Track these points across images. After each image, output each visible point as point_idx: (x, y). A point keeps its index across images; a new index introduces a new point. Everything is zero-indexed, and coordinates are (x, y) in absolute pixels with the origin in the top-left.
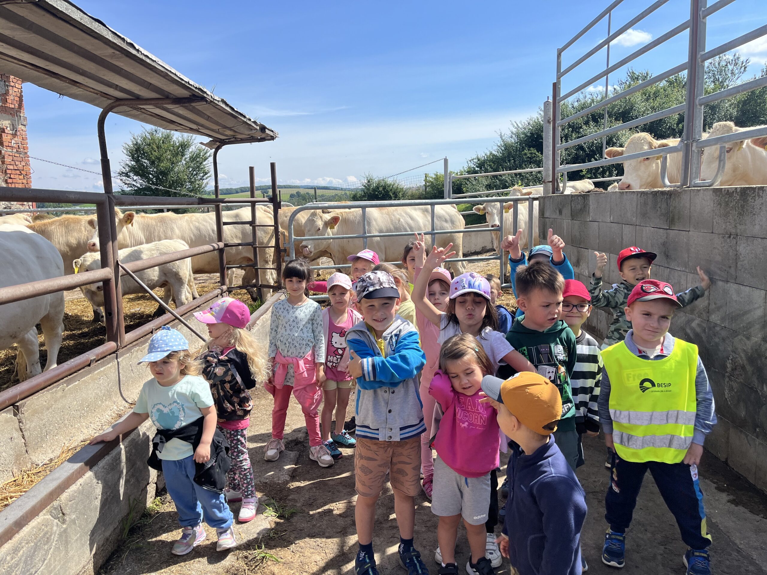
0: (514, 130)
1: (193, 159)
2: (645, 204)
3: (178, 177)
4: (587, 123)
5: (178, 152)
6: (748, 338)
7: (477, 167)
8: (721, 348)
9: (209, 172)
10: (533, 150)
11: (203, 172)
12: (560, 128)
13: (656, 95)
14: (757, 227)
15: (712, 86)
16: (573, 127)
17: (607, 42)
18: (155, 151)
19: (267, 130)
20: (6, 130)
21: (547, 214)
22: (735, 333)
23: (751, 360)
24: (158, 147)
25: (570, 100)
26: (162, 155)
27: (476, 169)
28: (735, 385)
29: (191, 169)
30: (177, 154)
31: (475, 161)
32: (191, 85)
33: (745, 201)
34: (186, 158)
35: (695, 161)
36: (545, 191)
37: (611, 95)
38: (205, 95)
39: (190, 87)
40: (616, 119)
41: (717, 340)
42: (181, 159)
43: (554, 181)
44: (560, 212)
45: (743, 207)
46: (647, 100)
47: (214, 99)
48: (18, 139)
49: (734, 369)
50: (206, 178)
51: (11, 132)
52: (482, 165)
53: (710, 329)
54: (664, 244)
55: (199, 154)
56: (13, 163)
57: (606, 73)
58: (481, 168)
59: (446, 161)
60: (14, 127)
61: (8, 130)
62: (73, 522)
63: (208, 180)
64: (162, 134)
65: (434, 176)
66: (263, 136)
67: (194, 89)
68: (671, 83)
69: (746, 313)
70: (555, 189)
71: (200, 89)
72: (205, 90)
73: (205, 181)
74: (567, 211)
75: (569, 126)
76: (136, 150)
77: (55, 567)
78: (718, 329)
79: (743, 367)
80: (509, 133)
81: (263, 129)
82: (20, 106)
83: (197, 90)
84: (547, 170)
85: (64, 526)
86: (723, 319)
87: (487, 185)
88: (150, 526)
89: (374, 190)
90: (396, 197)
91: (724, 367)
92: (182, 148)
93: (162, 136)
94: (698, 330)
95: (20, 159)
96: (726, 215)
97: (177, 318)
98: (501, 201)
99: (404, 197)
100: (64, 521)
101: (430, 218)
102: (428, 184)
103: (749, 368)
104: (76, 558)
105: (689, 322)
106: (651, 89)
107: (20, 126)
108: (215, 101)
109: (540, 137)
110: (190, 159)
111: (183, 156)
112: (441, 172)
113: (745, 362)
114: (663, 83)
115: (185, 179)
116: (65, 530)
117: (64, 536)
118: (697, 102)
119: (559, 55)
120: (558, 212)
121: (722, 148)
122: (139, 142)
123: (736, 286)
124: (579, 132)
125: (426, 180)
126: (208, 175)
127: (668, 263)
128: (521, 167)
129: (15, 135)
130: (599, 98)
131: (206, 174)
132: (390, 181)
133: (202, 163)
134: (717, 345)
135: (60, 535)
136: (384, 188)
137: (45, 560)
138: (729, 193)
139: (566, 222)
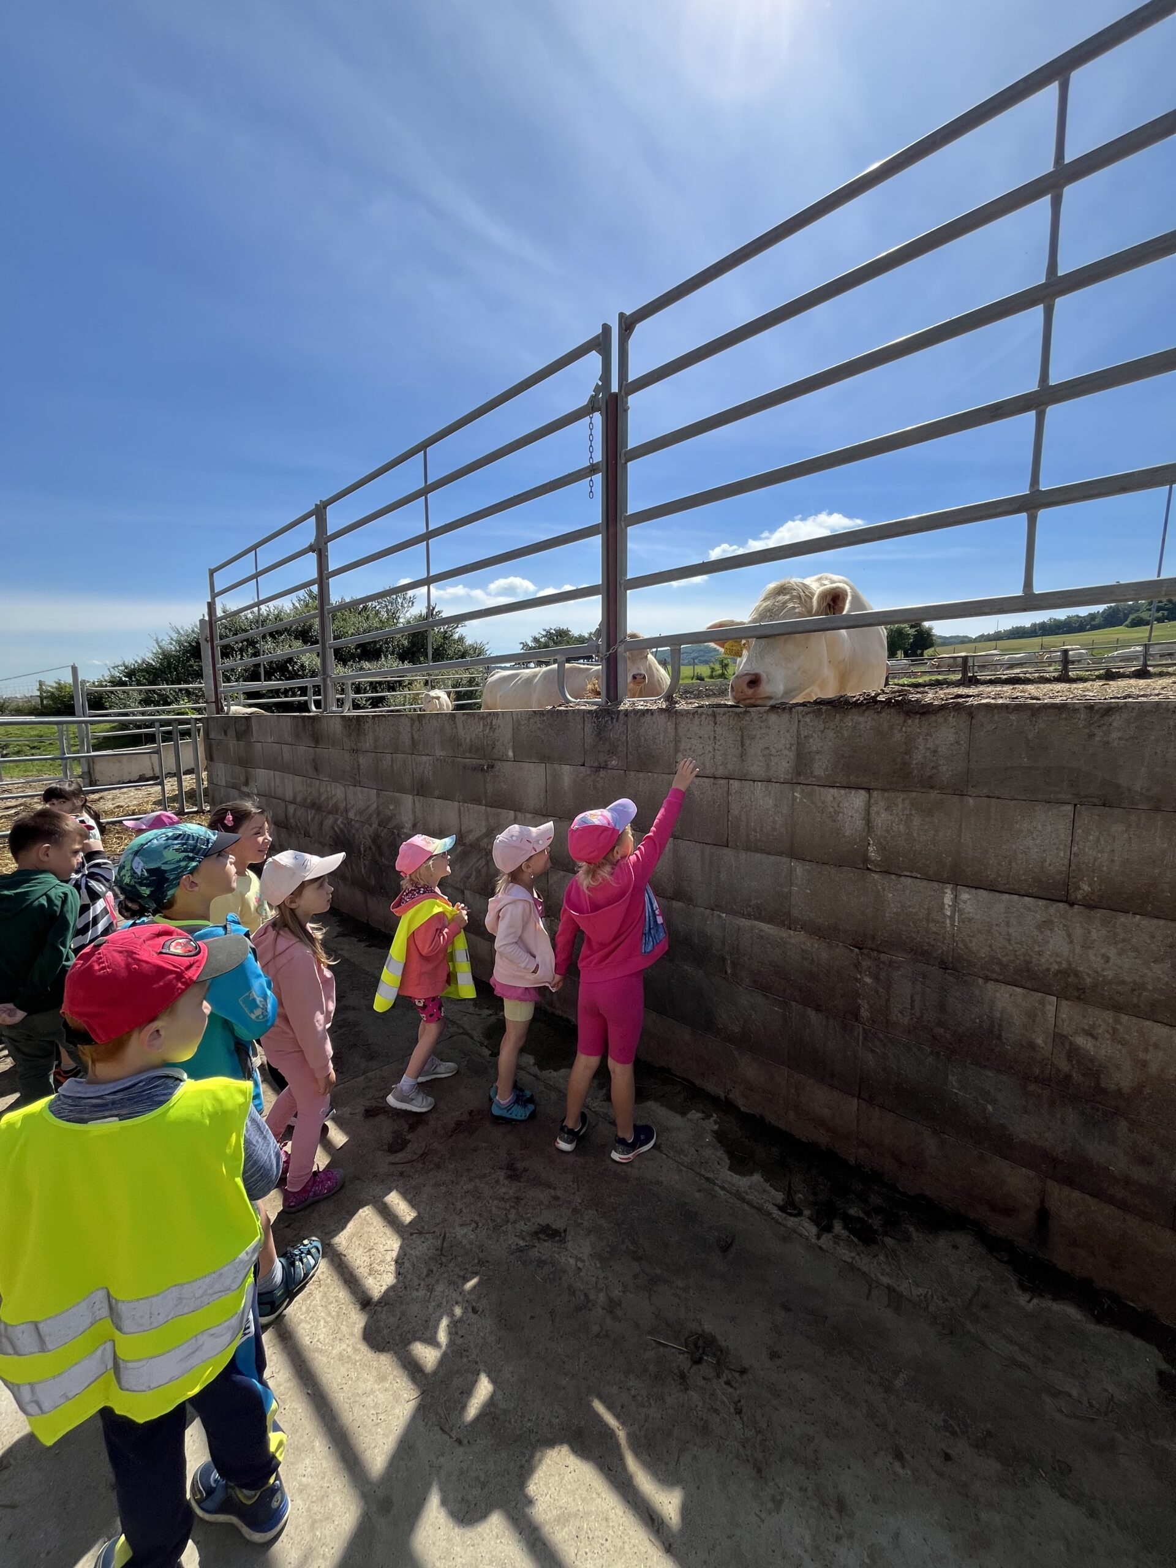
7: (125, 676)
21: (212, 736)
27: (124, 679)
31: (120, 668)
35: (330, 692)
36: (209, 711)
43: (217, 701)
45: (358, 729)
54: (314, 760)
58: (130, 678)
65: (55, 685)
69: (368, 807)
70: (220, 710)
74: (232, 733)
84: (209, 690)
87: (141, 700)
96: (350, 735)
102: (45, 695)
120: (223, 733)
123: (359, 788)
139: (232, 743)
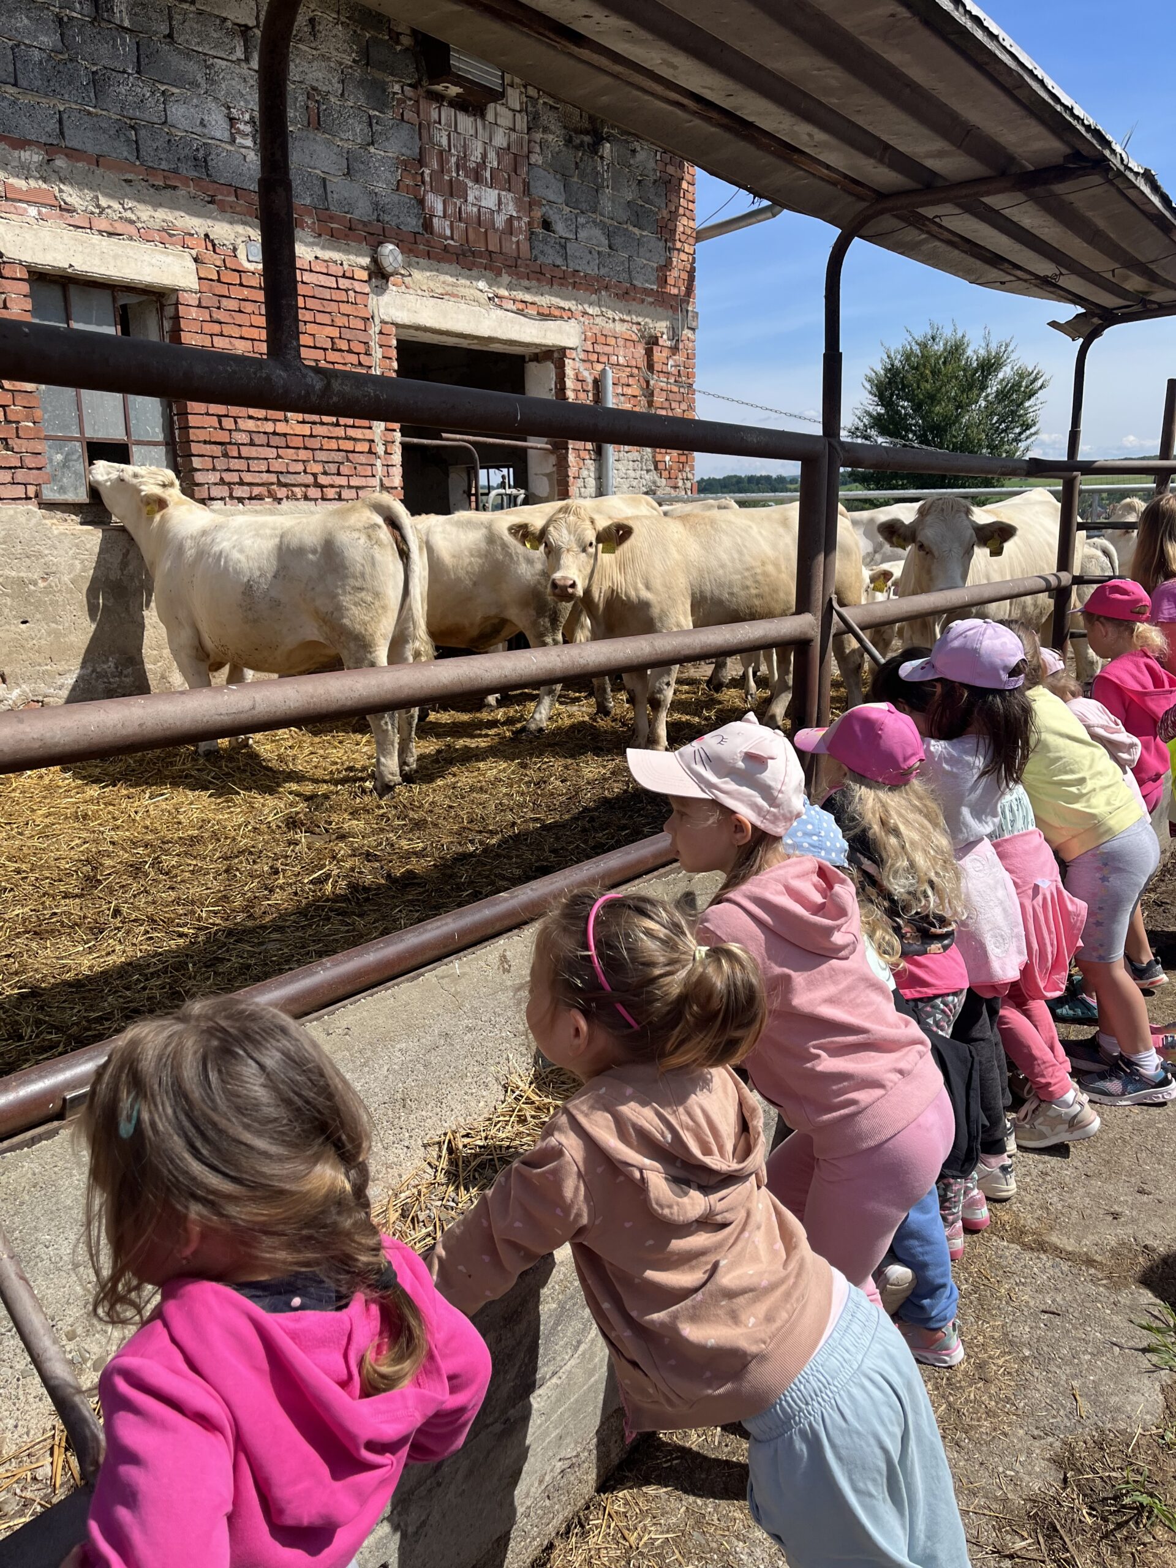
1: (1003, 395)
3: (966, 435)
5: (973, 381)
9: (1034, 424)
11: (1022, 425)
18: (927, 381)
20: (661, 342)
24: (933, 372)
26: (939, 390)
29: (995, 419)
30: (971, 387)
32: (1077, 118)
34: (987, 396)
38: (1107, 153)
39: (1075, 123)
42: (979, 395)
47: (1127, 167)
48: (680, 358)
50: (1027, 438)
51: (668, 343)
55: (1019, 384)
56: (666, 405)
60: (675, 336)
61: (664, 341)
63: (1029, 441)
64: (945, 345)
67: (1083, 130)
71: (1097, 133)
72: (1109, 137)
73: (1022, 445)
76: (890, 383)
82: (689, 290)
83: (1088, 136)
92: (983, 372)
93: (945, 349)
95: (678, 397)
107: (686, 331)
108: (1128, 173)
110: (996, 397)
111: (983, 388)
115: (979, 440)
122: (897, 363)
126: (1033, 430)
129: (675, 350)
131: (1028, 427)
133: (1022, 403)
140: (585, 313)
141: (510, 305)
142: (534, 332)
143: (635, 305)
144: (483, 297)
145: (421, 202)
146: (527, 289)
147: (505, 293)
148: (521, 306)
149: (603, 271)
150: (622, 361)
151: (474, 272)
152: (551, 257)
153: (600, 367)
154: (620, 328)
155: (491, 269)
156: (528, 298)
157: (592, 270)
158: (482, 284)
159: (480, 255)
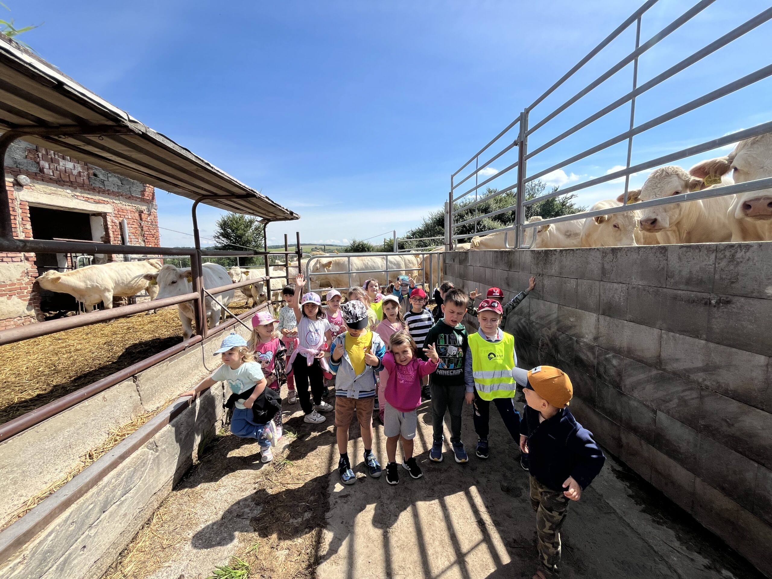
0: (431, 217)
1: (256, 229)
2: (497, 257)
3: (248, 239)
4: (467, 214)
5: (248, 225)
6: (550, 329)
8: (536, 334)
10: (440, 227)
12: (453, 217)
13: (501, 200)
14: (553, 271)
15: (528, 197)
16: (460, 216)
17: (476, 172)
18: (235, 225)
19: (294, 215)
21: (447, 262)
22: (543, 326)
23: (551, 340)
24: (236, 223)
25: (459, 202)
26: (238, 227)
27: (411, 236)
28: (543, 354)
29: (255, 235)
33: (547, 256)
34: (252, 229)
35: (521, 235)
36: (446, 249)
37: (478, 200)
38: (255, 194)
39: (246, 189)
40: (482, 212)
41: (534, 330)
42: (250, 229)
43: (451, 244)
44: (454, 261)
45: (546, 260)
46: (496, 203)
47: (261, 196)
48: (152, 217)
49: (543, 345)
51: (147, 213)
52: (414, 234)
53: (530, 324)
54: (507, 279)
55: (260, 226)
56: (148, 230)
57: (476, 188)
59: (394, 232)
60: (149, 210)
61: (145, 212)
62: (164, 450)
64: (239, 217)
65: (388, 240)
66: (292, 217)
67: (248, 190)
68: (508, 195)
69: (549, 315)
70: (451, 248)
74: (457, 260)
75: (458, 215)
76: (224, 224)
77: (149, 481)
78: (534, 324)
79: (547, 345)
80: (428, 218)
81: (292, 213)
82: (153, 198)
83: (250, 191)
84: (447, 238)
85: (157, 454)
86: (537, 319)
87: (416, 245)
88: (217, 446)
89: (357, 247)
90: (369, 250)
91: (538, 344)
92: (250, 223)
94: (524, 324)
95: (153, 229)
96: (537, 264)
97: (238, 321)
98: (423, 254)
99: (373, 251)
100: (157, 451)
101: (385, 262)
102: (385, 244)
103: (550, 345)
104: (166, 472)
105: (520, 320)
106: (499, 198)
107: (153, 210)
109: (443, 220)
112: (392, 238)
113: (549, 342)
114: (504, 195)
115: (251, 240)
116: (158, 456)
117: (157, 461)
118: (522, 204)
119: (452, 178)
120: (452, 260)
121: (535, 229)
123: (542, 301)
124: (463, 219)
125: (385, 242)
127: (509, 288)
128: (434, 236)
129: (149, 215)
130: (473, 201)
132: (365, 242)
134: (534, 332)
135: (154, 460)
136: (362, 246)
137: (141, 477)
138: (539, 253)
139: (457, 266)
140: (113, 203)
141: (82, 198)
142: (93, 207)
143: (133, 201)
144: (69, 195)
145: (38, 163)
146: (89, 194)
147: (79, 194)
148: (86, 199)
149: (119, 191)
150: (130, 217)
151: (65, 187)
152: (98, 185)
153: (121, 219)
154: (127, 207)
155: (72, 186)
156: (89, 196)
157: (116, 190)
158: (68, 191)
159: (67, 182)
